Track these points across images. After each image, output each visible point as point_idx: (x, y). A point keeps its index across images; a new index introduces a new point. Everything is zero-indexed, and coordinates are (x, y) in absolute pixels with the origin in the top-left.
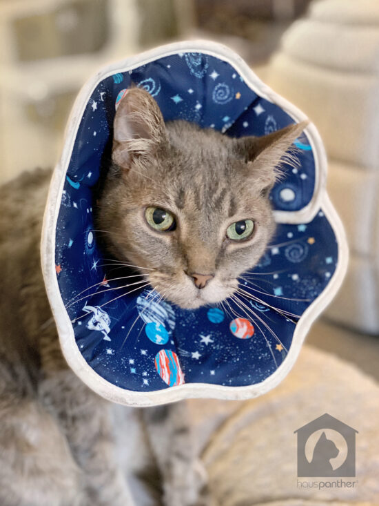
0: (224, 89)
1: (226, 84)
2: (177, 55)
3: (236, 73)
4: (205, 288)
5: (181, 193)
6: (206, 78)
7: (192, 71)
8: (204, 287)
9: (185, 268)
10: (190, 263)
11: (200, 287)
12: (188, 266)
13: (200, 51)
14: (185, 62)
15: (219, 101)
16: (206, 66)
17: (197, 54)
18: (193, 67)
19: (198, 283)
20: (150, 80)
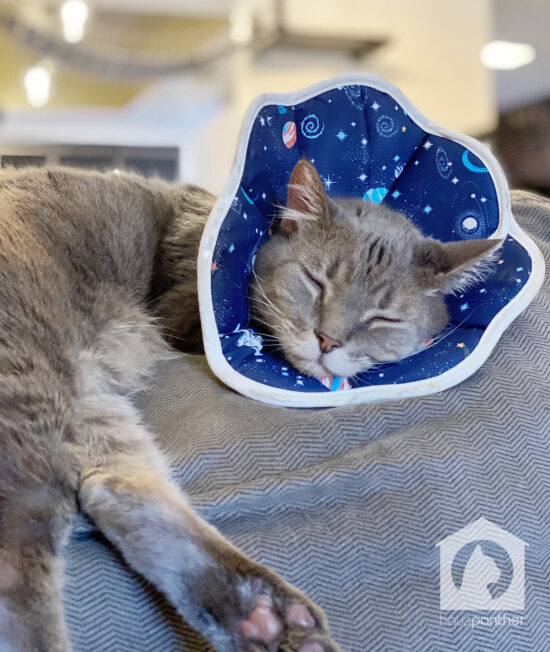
0: (388, 121)
1: (389, 116)
2: (336, 89)
3: (399, 106)
4: (329, 354)
5: (336, 265)
6: (368, 110)
7: (353, 103)
8: (328, 352)
9: (316, 327)
10: (324, 323)
11: (324, 351)
12: (320, 325)
13: (359, 84)
14: (345, 95)
15: (384, 133)
16: (366, 97)
17: (356, 86)
18: (353, 99)
19: (324, 345)
20: (313, 116)
